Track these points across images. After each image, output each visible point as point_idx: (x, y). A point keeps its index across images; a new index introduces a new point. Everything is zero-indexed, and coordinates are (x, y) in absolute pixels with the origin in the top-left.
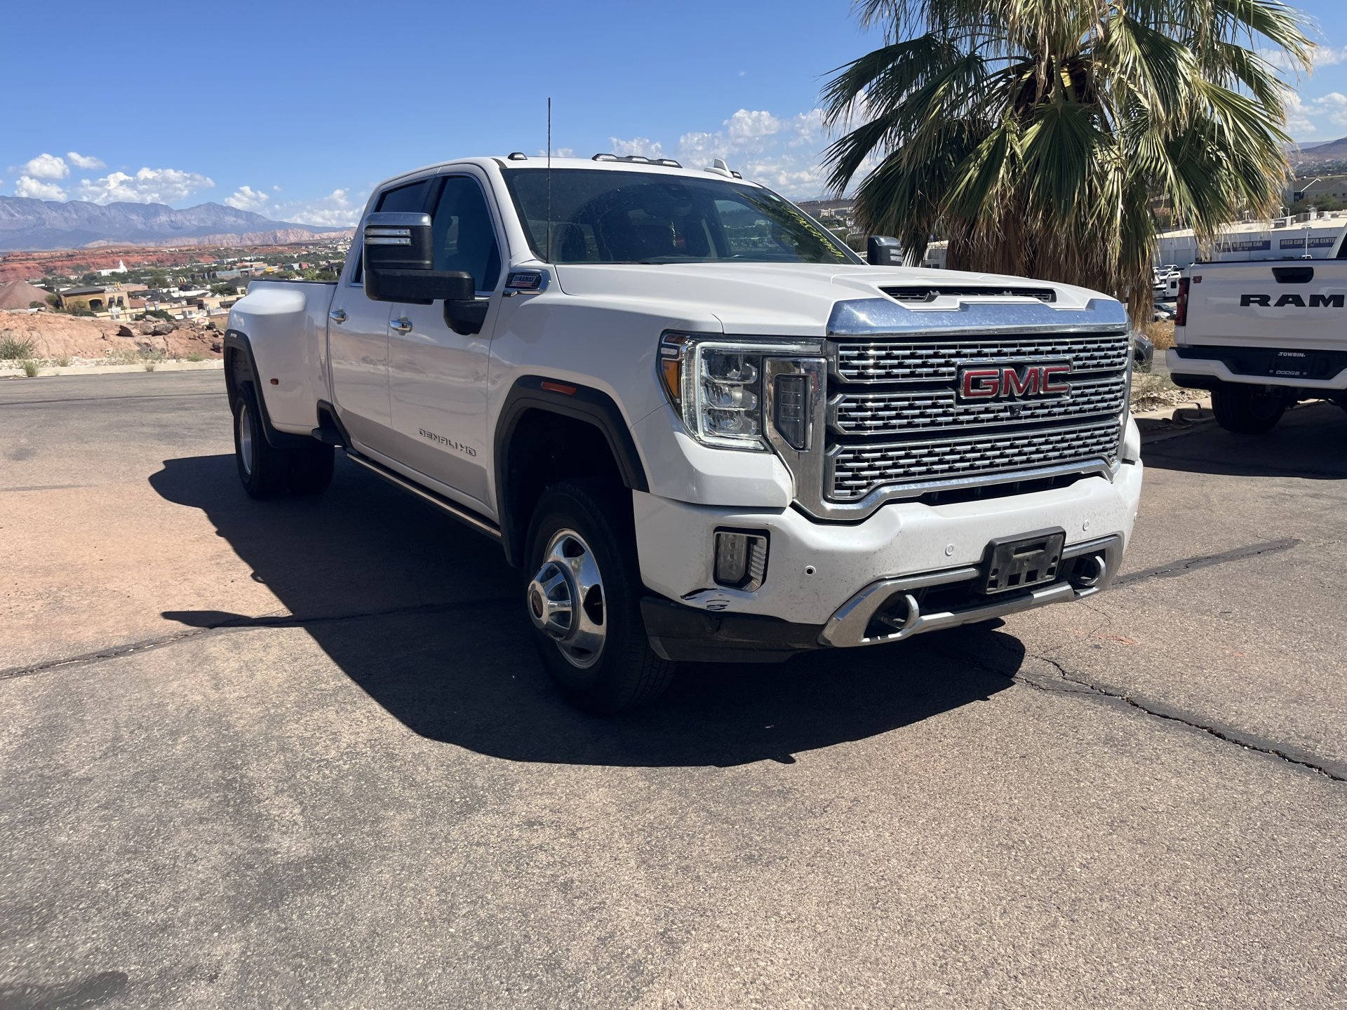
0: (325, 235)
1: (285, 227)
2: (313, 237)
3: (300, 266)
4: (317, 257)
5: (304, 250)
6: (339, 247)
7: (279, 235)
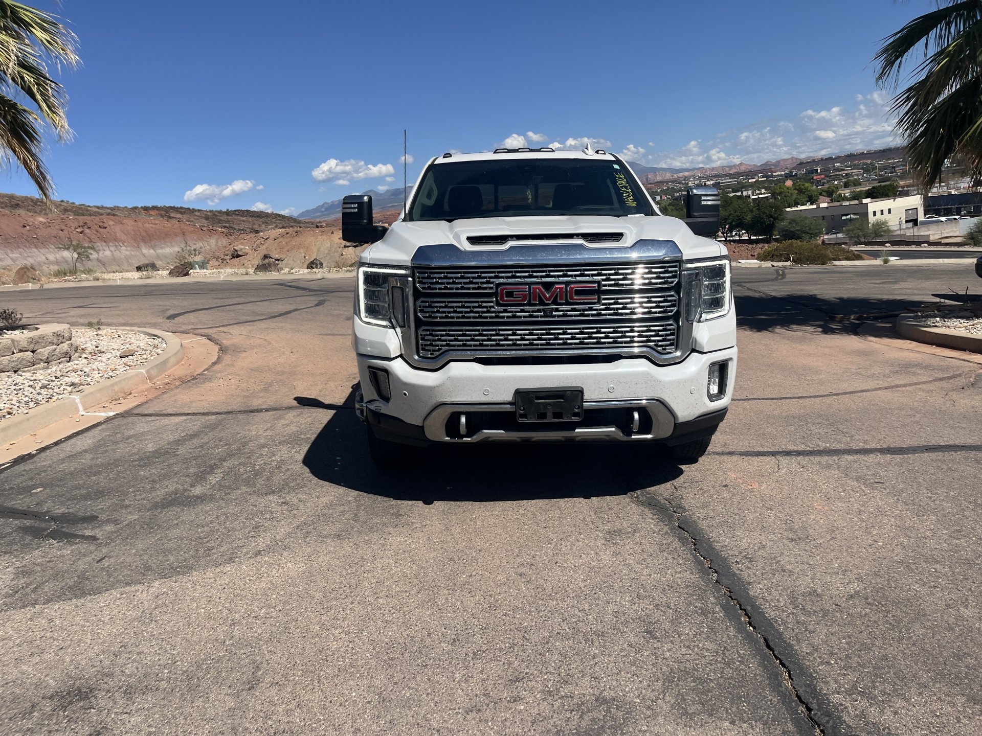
0: (681, 175)
1: (654, 170)
2: (672, 176)
3: (661, 198)
4: (674, 190)
5: (665, 186)
6: (690, 182)
7: (649, 176)
